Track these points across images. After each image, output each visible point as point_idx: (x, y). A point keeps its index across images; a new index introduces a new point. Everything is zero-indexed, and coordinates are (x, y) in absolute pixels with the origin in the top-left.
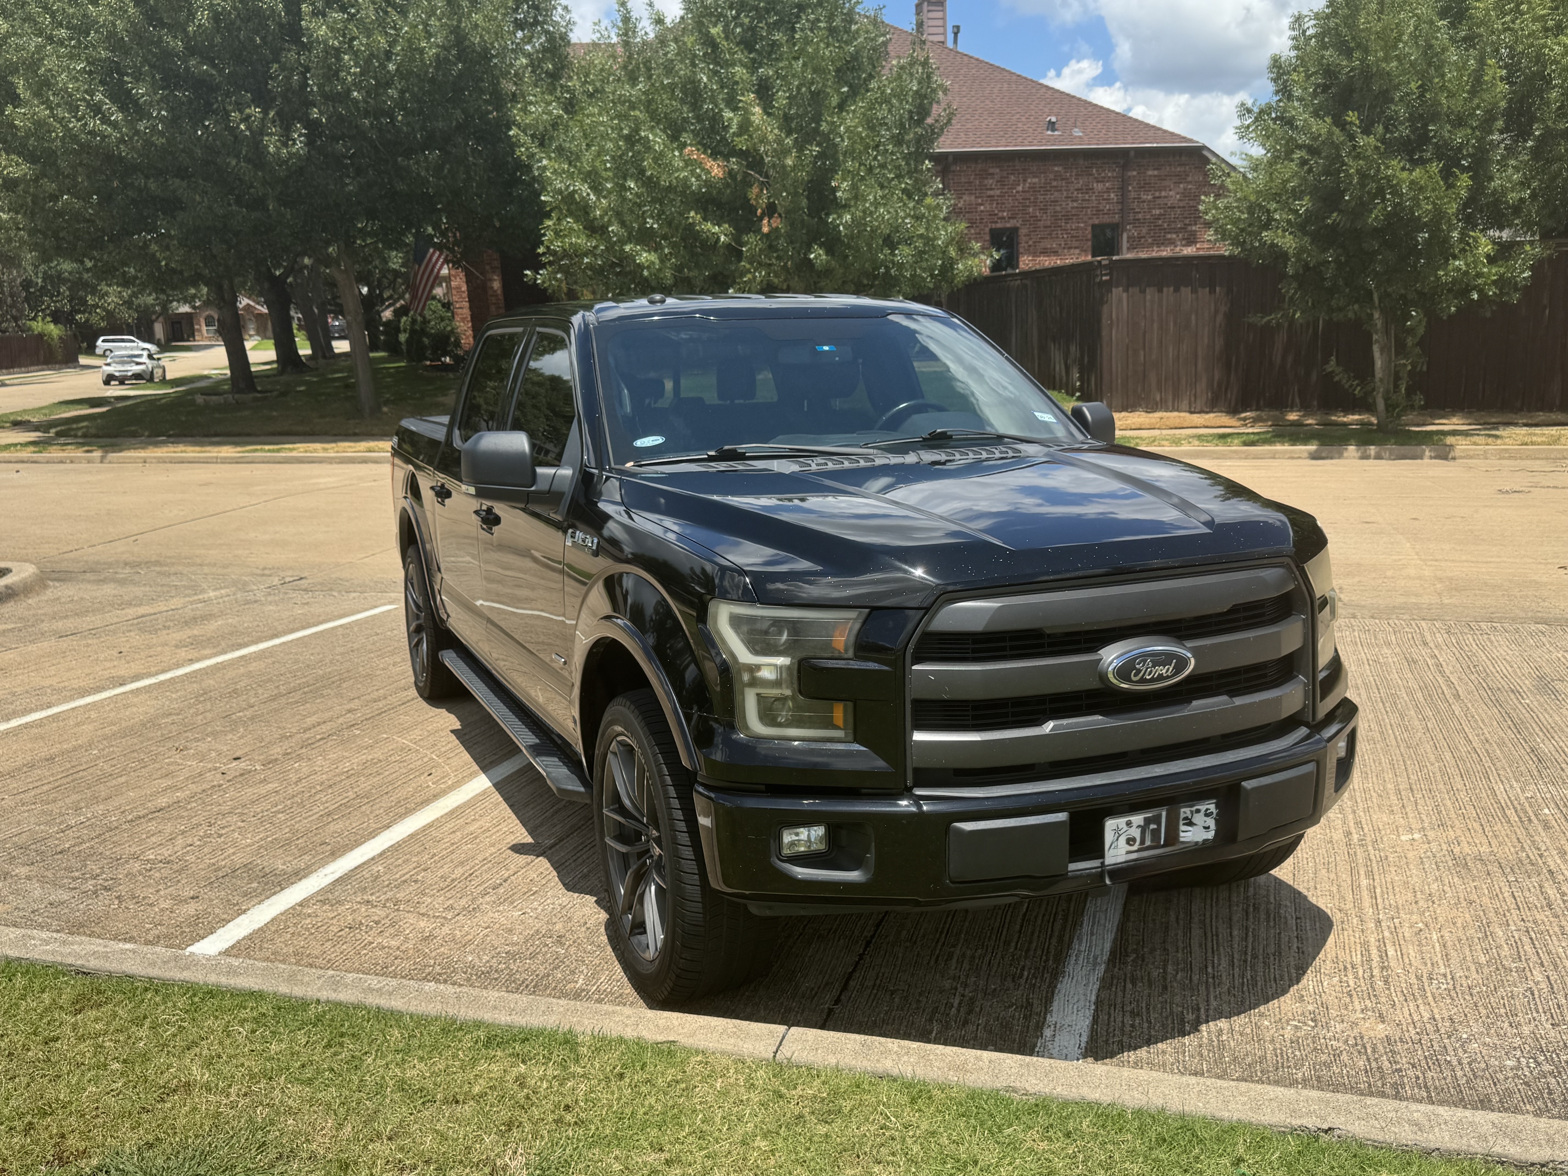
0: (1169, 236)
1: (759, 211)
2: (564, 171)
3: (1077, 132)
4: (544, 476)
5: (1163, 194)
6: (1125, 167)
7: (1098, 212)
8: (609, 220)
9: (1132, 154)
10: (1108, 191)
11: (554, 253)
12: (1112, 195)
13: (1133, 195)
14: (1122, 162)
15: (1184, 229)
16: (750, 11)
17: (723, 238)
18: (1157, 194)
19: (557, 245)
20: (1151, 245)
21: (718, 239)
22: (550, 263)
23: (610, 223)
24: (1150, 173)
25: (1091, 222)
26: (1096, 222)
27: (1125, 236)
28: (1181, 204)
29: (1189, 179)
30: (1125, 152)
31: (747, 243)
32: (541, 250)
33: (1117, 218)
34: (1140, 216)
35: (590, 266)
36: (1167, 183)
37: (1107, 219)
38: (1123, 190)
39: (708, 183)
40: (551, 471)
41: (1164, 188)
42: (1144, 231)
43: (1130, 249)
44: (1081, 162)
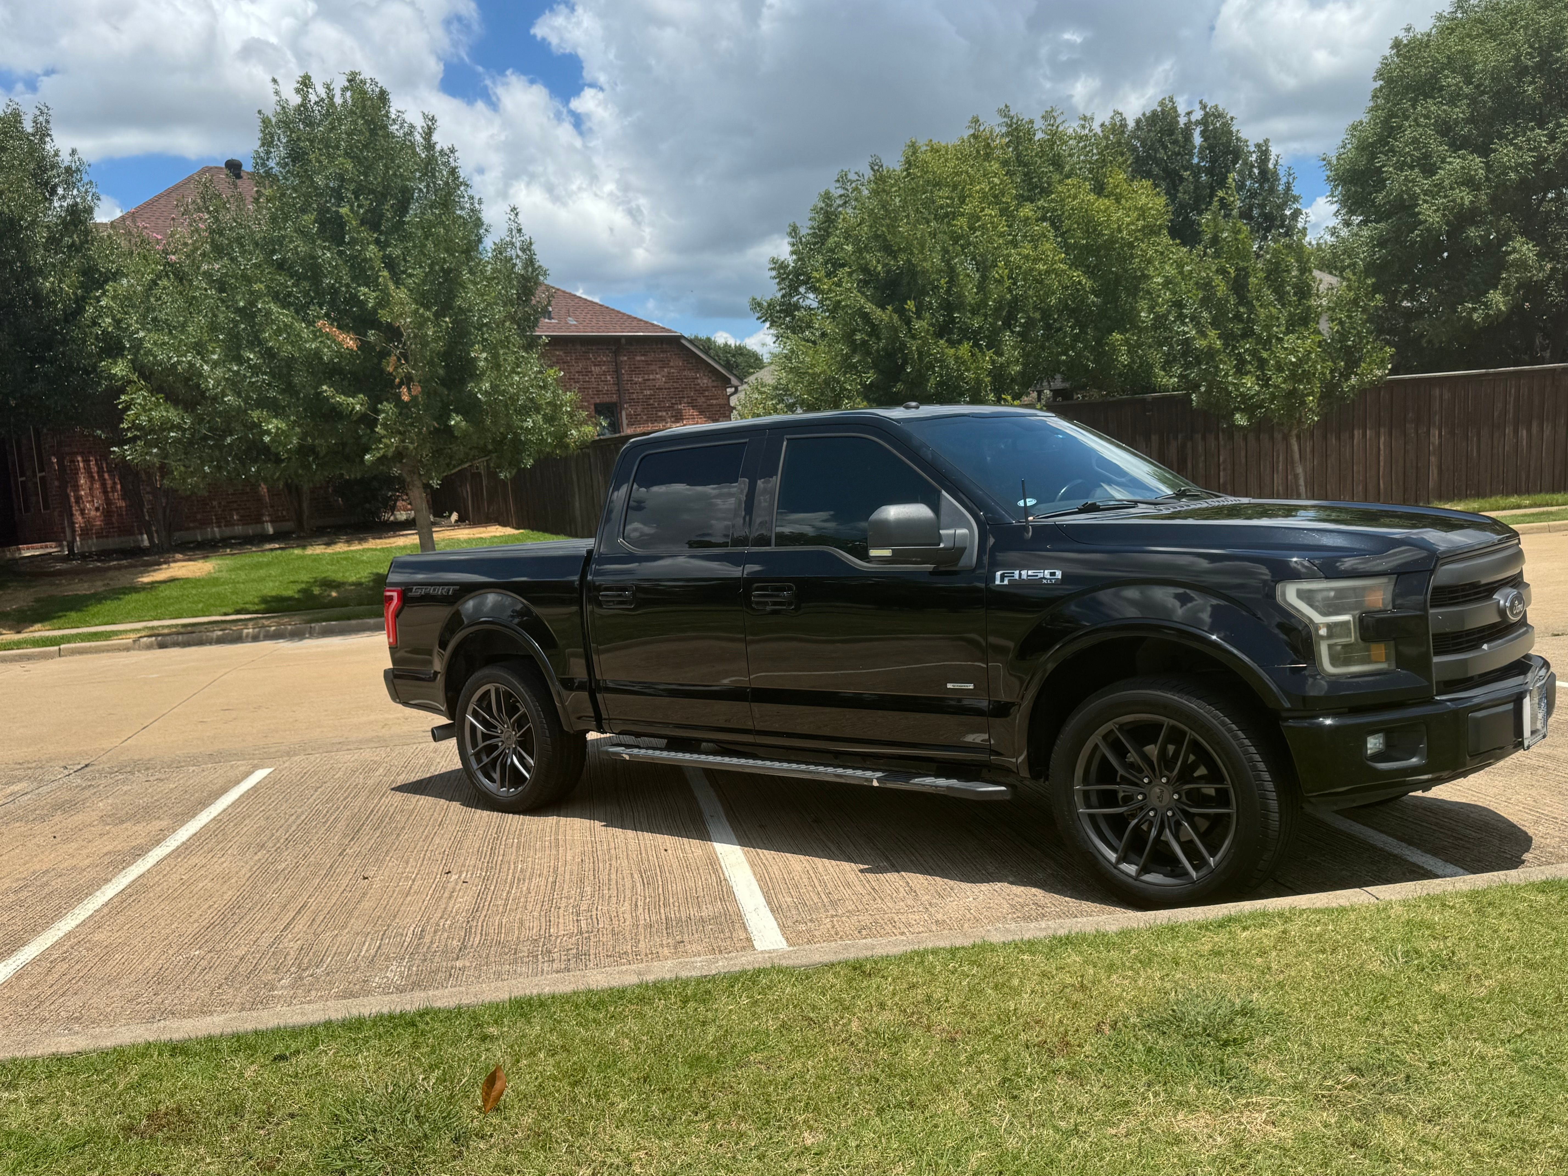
0: (660, 414)
1: (397, 380)
2: (164, 344)
3: (572, 321)
4: (948, 535)
5: (651, 377)
6: (616, 353)
7: (599, 392)
8: (223, 391)
9: (623, 341)
10: (604, 373)
11: (140, 428)
12: (609, 378)
13: (626, 377)
14: (614, 348)
15: (671, 407)
16: (369, 194)
17: (358, 407)
18: (646, 377)
19: (143, 420)
20: (646, 421)
21: (353, 408)
22: (134, 439)
23: (224, 395)
24: (638, 358)
25: (592, 401)
26: (598, 401)
27: (624, 413)
28: (667, 386)
29: (672, 364)
30: (617, 340)
31: (383, 411)
32: (125, 425)
33: (615, 398)
34: (634, 396)
35: (177, 441)
36: (653, 367)
37: (606, 399)
38: (617, 372)
39: (339, 354)
40: (951, 531)
41: (652, 372)
42: (639, 409)
43: (630, 424)
44: (579, 347)
